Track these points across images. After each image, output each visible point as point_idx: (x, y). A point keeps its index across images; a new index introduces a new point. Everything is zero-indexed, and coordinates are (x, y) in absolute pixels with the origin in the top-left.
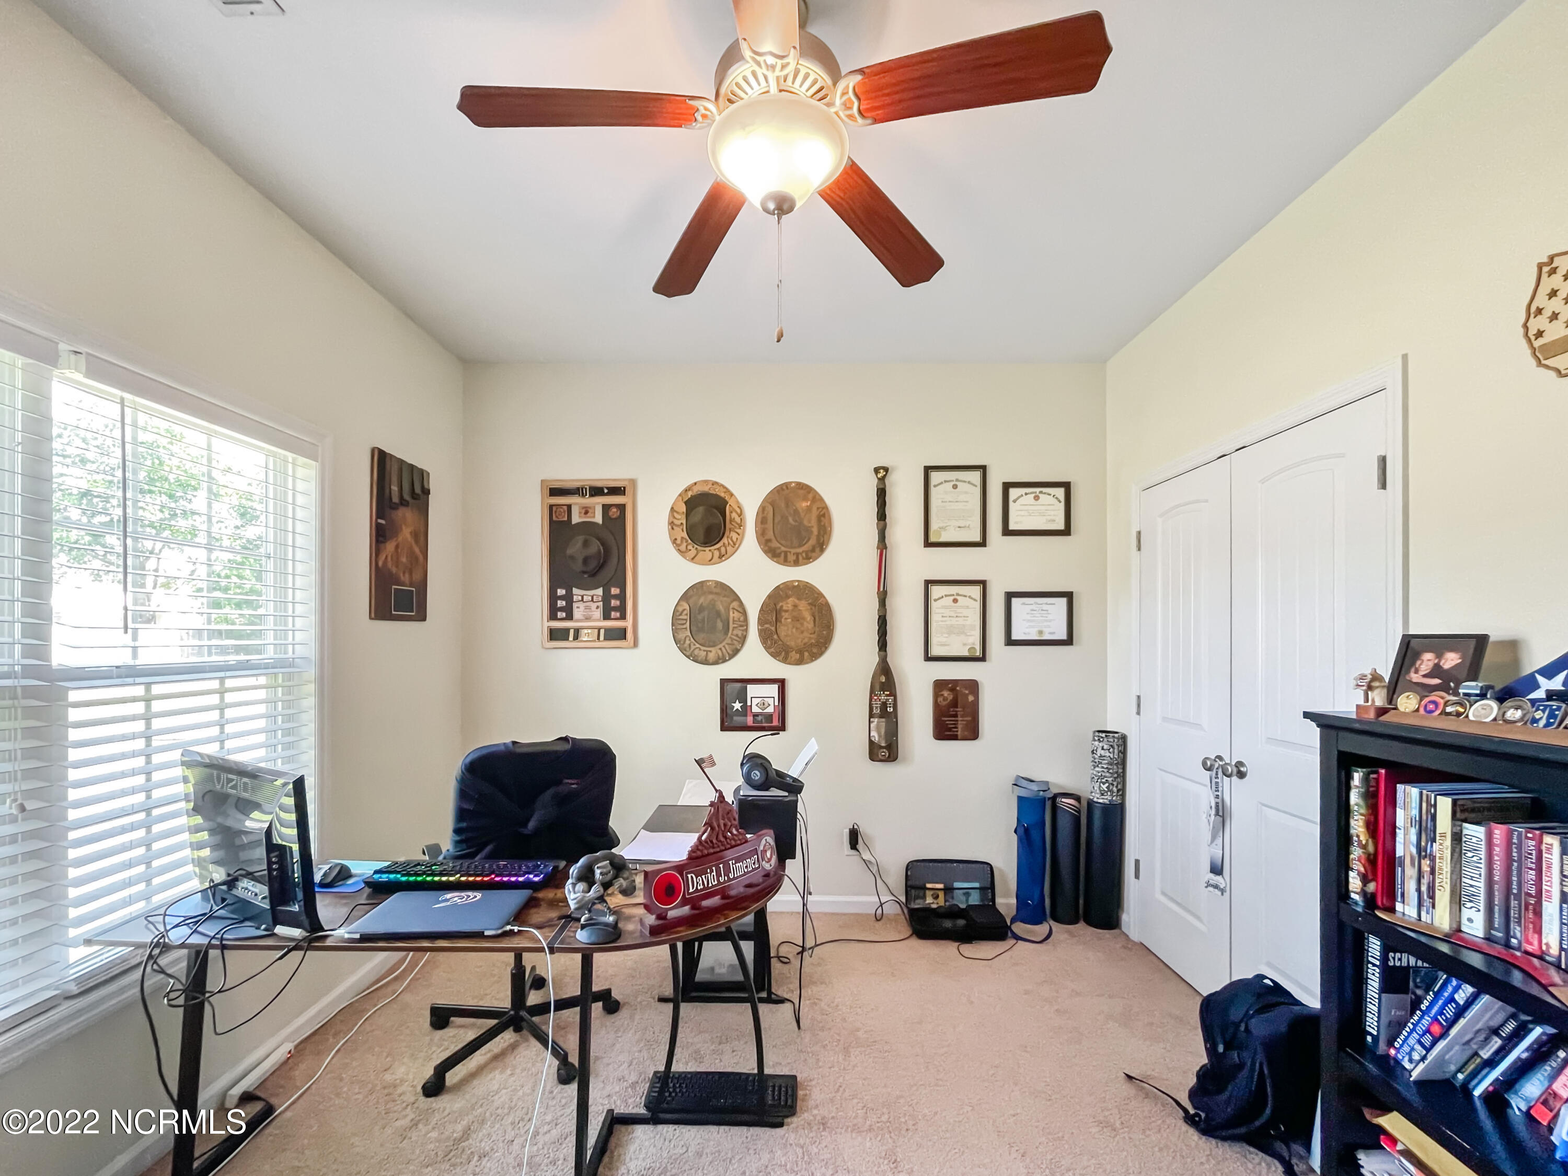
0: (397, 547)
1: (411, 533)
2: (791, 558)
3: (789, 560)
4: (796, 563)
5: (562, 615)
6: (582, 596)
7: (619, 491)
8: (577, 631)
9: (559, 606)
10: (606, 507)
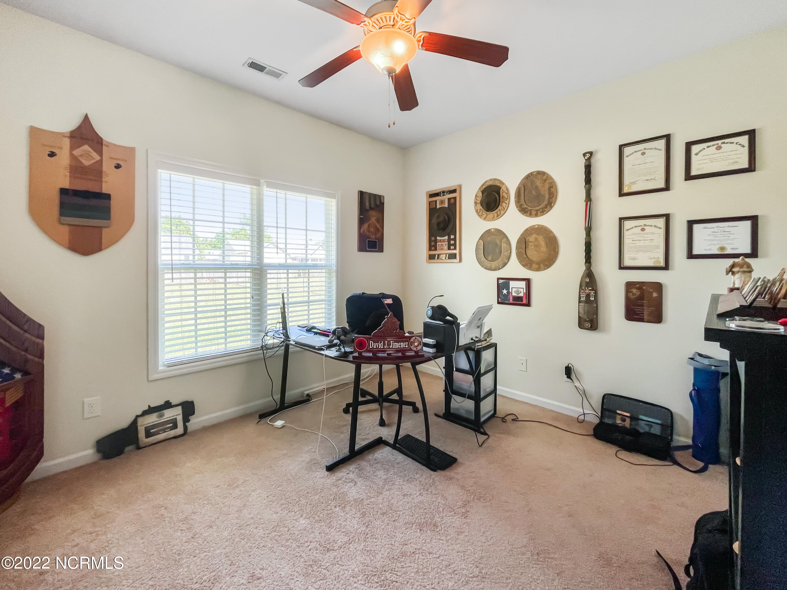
0: (369, 226)
1: (375, 220)
2: (534, 213)
3: (532, 214)
4: (536, 215)
5: (433, 248)
6: (440, 240)
7: (454, 191)
8: (439, 255)
9: (432, 245)
10: (449, 199)
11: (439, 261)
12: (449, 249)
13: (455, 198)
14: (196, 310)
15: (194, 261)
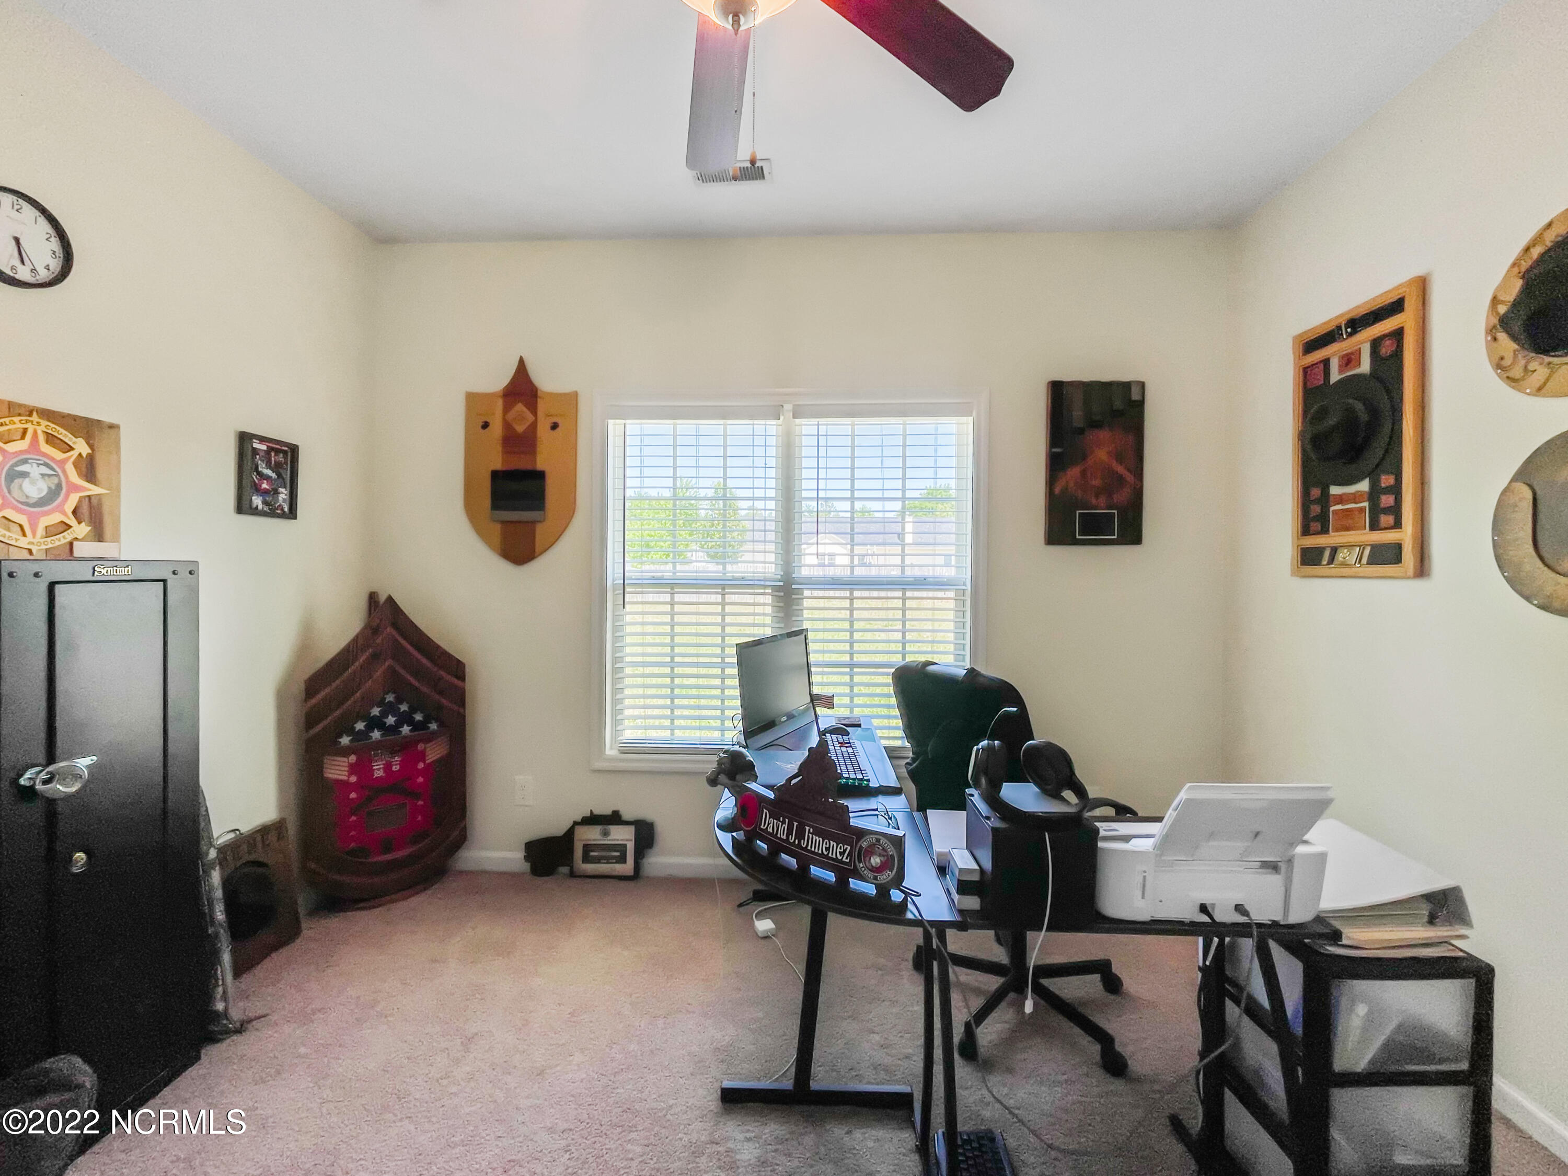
0: (1084, 473)
1: (1109, 453)
5: (1315, 526)
6: (1341, 496)
7: (1396, 307)
8: (1334, 550)
9: (1312, 514)
10: (1376, 344)
11: (1332, 570)
12: (1375, 526)
13: (1398, 334)
14: (672, 661)
15: (674, 573)
